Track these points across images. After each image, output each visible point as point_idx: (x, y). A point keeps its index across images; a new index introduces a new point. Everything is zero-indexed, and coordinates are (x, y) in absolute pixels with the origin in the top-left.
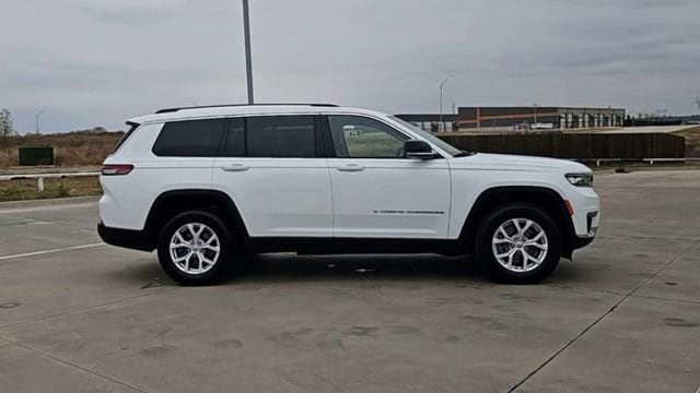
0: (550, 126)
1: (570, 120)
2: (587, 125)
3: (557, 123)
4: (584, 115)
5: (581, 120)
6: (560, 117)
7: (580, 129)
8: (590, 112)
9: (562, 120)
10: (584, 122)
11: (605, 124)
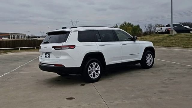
0: (7, 38)
1: (12, 37)
2: (17, 38)
3: (9, 38)
4: (16, 35)
5: (15, 37)
6: (10, 36)
7: (15, 39)
8: (18, 35)
9: (10, 37)
10: (16, 37)
11: (22, 38)
